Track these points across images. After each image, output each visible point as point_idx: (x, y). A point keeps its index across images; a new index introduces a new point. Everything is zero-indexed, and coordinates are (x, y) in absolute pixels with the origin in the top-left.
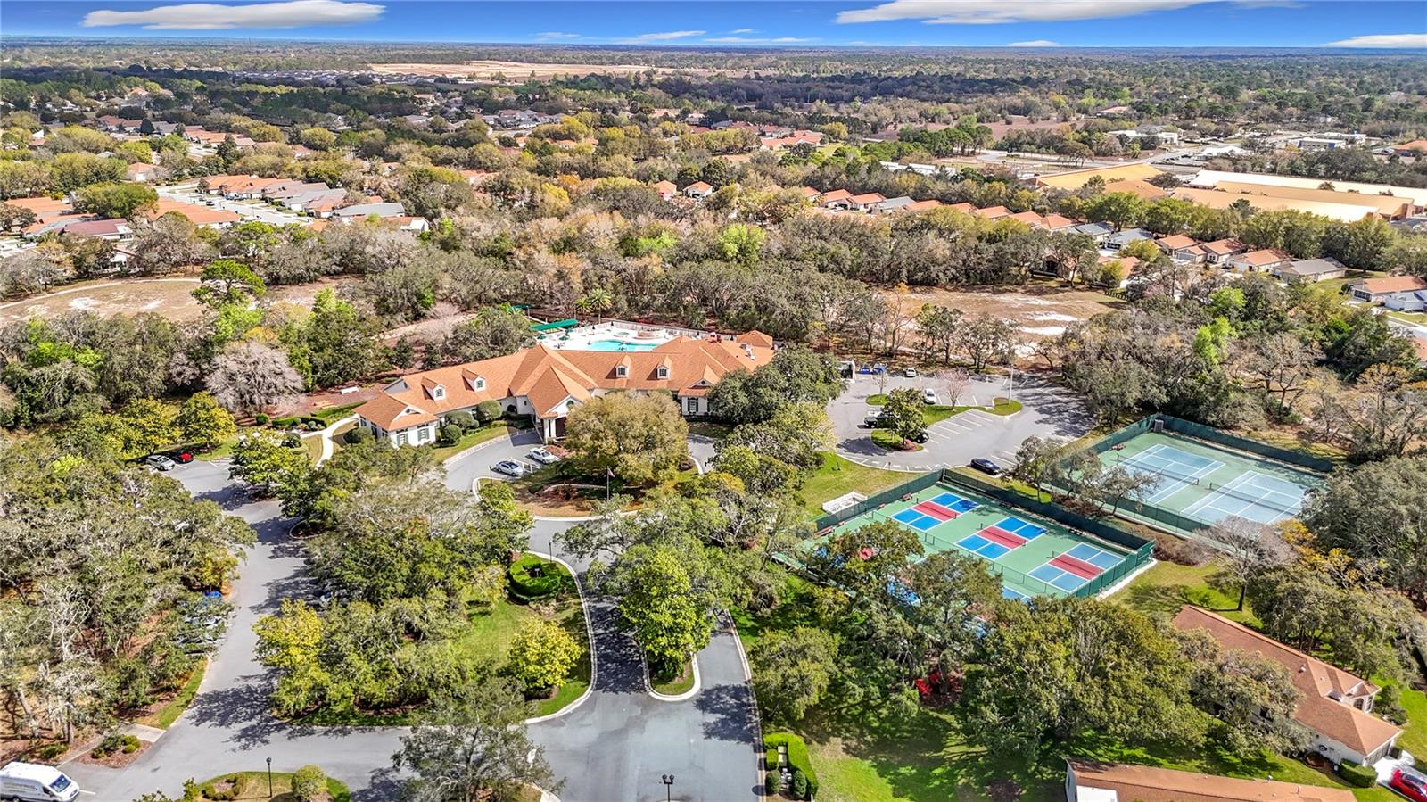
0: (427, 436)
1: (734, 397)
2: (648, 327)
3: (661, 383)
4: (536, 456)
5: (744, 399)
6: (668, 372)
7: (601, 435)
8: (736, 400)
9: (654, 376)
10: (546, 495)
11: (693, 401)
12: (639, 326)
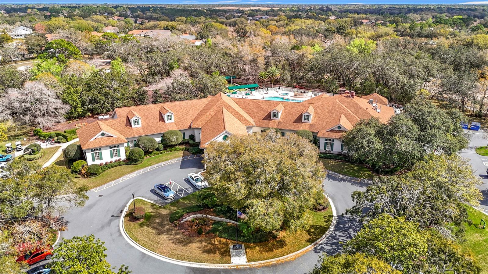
0: (118, 154)
1: (369, 142)
2: (301, 90)
3: (304, 127)
4: (191, 180)
5: (378, 145)
6: (311, 117)
7: (232, 176)
8: (371, 145)
9: (299, 120)
10: (181, 226)
11: (330, 142)
12: (296, 90)
